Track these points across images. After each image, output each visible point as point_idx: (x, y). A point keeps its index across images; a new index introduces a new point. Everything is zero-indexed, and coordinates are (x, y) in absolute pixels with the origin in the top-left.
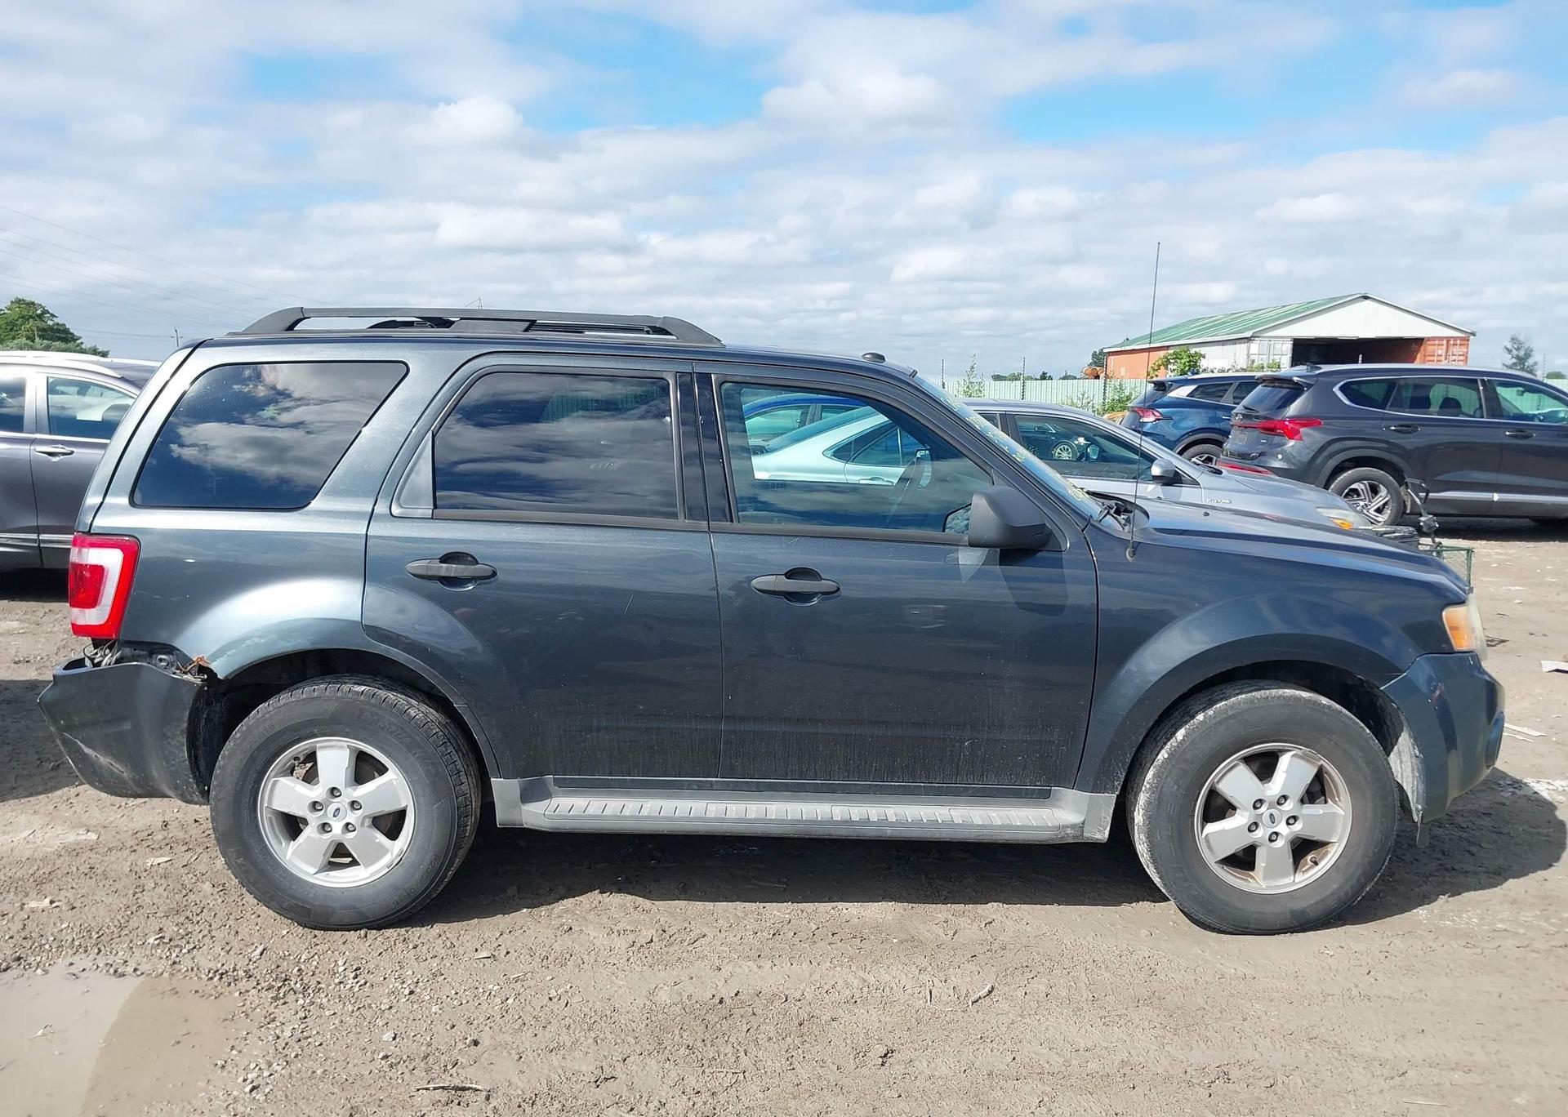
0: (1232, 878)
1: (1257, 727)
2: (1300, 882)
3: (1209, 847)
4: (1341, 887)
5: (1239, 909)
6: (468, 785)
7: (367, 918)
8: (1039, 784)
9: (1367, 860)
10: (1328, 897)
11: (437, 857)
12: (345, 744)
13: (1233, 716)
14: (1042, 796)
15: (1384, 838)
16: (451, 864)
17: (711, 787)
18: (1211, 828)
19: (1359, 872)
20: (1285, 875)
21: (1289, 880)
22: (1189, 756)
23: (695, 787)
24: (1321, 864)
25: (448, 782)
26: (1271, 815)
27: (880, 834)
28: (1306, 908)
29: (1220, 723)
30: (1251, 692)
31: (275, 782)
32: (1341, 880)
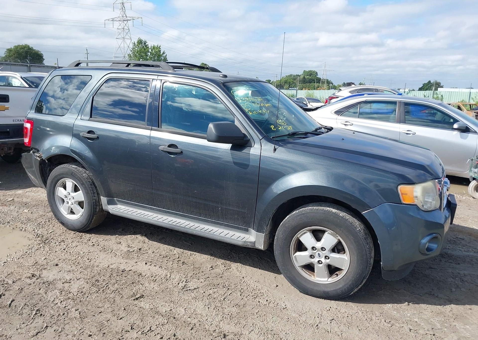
0: (305, 274)
1: (311, 219)
2: (330, 281)
3: (296, 260)
4: (343, 287)
5: (304, 285)
6: (96, 198)
7: (75, 228)
8: (244, 226)
9: (353, 279)
10: (338, 289)
11: (88, 216)
12: (71, 181)
13: (303, 214)
14: (246, 231)
15: (361, 272)
16: (92, 218)
17: (153, 209)
18: (298, 253)
19: (350, 283)
20: (324, 278)
21: (326, 279)
22: (287, 225)
23: (150, 208)
24: (339, 277)
25: (90, 195)
26: (319, 254)
27: (192, 233)
28: (329, 291)
29: (299, 216)
30: (318, 206)
31: (58, 189)
32: (344, 284)
